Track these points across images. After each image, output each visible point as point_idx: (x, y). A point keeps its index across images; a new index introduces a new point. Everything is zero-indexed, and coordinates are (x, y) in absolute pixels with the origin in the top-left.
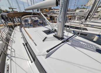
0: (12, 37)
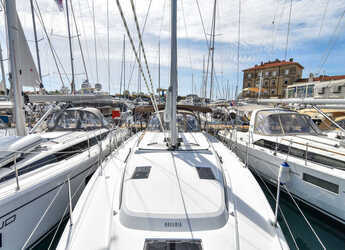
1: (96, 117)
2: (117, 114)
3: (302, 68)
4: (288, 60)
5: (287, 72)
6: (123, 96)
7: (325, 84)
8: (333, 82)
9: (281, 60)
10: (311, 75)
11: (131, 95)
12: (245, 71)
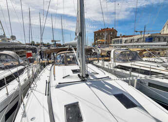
0: (40, 75)
1: (12, 58)
2: (30, 55)
3: (117, 32)
4: (111, 28)
5: (112, 33)
6: (31, 45)
7: (126, 39)
8: (129, 38)
9: (109, 28)
10: (121, 35)
11: (36, 43)
12: (95, 32)
